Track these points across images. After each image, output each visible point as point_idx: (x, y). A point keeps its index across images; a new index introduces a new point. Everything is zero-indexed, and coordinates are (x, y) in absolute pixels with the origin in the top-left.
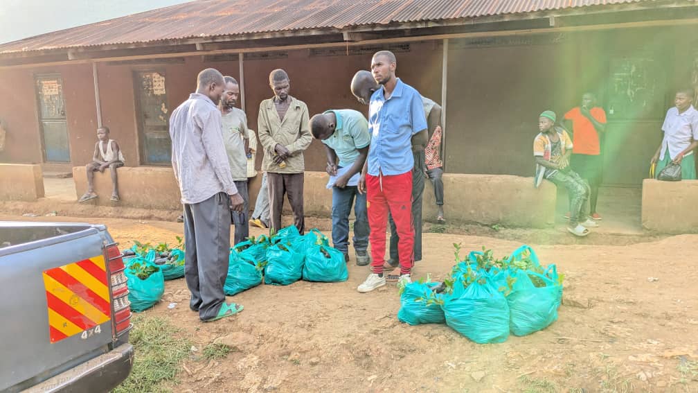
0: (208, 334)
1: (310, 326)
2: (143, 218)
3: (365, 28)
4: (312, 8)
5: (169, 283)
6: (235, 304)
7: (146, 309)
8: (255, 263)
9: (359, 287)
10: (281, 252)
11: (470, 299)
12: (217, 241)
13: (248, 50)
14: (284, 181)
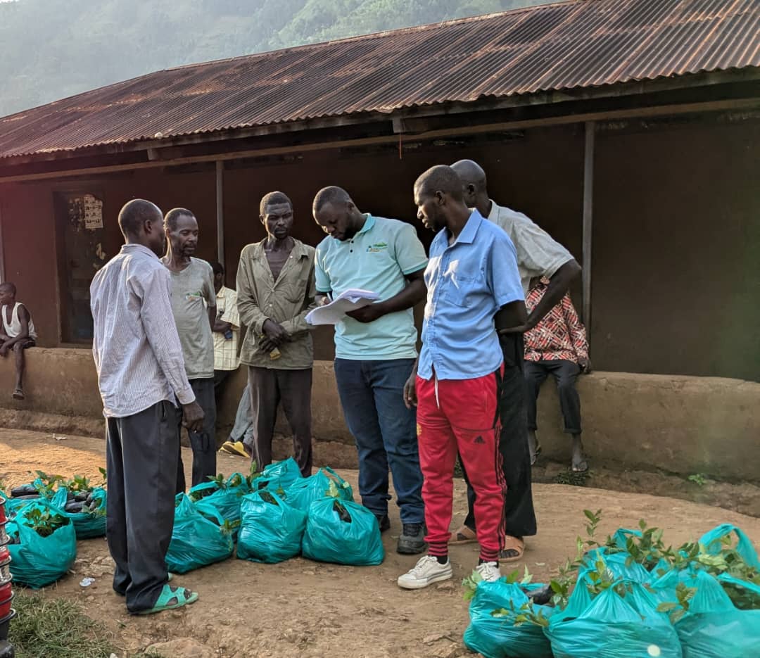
0: (139, 635)
1: (304, 640)
2: (59, 430)
3: (432, 110)
4: (349, 73)
5: (86, 543)
6: (183, 590)
7: (45, 586)
8: (222, 522)
9: (400, 578)
10: (265, 506)
11: (599, 622)
12: (156, 481)
13: (230, 156)
14: (277, 381)
